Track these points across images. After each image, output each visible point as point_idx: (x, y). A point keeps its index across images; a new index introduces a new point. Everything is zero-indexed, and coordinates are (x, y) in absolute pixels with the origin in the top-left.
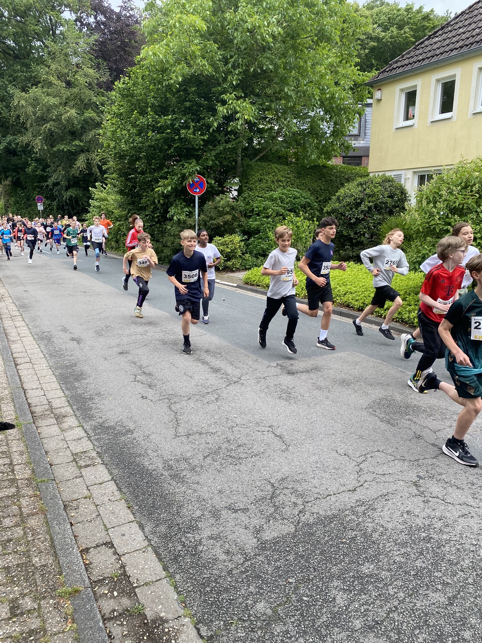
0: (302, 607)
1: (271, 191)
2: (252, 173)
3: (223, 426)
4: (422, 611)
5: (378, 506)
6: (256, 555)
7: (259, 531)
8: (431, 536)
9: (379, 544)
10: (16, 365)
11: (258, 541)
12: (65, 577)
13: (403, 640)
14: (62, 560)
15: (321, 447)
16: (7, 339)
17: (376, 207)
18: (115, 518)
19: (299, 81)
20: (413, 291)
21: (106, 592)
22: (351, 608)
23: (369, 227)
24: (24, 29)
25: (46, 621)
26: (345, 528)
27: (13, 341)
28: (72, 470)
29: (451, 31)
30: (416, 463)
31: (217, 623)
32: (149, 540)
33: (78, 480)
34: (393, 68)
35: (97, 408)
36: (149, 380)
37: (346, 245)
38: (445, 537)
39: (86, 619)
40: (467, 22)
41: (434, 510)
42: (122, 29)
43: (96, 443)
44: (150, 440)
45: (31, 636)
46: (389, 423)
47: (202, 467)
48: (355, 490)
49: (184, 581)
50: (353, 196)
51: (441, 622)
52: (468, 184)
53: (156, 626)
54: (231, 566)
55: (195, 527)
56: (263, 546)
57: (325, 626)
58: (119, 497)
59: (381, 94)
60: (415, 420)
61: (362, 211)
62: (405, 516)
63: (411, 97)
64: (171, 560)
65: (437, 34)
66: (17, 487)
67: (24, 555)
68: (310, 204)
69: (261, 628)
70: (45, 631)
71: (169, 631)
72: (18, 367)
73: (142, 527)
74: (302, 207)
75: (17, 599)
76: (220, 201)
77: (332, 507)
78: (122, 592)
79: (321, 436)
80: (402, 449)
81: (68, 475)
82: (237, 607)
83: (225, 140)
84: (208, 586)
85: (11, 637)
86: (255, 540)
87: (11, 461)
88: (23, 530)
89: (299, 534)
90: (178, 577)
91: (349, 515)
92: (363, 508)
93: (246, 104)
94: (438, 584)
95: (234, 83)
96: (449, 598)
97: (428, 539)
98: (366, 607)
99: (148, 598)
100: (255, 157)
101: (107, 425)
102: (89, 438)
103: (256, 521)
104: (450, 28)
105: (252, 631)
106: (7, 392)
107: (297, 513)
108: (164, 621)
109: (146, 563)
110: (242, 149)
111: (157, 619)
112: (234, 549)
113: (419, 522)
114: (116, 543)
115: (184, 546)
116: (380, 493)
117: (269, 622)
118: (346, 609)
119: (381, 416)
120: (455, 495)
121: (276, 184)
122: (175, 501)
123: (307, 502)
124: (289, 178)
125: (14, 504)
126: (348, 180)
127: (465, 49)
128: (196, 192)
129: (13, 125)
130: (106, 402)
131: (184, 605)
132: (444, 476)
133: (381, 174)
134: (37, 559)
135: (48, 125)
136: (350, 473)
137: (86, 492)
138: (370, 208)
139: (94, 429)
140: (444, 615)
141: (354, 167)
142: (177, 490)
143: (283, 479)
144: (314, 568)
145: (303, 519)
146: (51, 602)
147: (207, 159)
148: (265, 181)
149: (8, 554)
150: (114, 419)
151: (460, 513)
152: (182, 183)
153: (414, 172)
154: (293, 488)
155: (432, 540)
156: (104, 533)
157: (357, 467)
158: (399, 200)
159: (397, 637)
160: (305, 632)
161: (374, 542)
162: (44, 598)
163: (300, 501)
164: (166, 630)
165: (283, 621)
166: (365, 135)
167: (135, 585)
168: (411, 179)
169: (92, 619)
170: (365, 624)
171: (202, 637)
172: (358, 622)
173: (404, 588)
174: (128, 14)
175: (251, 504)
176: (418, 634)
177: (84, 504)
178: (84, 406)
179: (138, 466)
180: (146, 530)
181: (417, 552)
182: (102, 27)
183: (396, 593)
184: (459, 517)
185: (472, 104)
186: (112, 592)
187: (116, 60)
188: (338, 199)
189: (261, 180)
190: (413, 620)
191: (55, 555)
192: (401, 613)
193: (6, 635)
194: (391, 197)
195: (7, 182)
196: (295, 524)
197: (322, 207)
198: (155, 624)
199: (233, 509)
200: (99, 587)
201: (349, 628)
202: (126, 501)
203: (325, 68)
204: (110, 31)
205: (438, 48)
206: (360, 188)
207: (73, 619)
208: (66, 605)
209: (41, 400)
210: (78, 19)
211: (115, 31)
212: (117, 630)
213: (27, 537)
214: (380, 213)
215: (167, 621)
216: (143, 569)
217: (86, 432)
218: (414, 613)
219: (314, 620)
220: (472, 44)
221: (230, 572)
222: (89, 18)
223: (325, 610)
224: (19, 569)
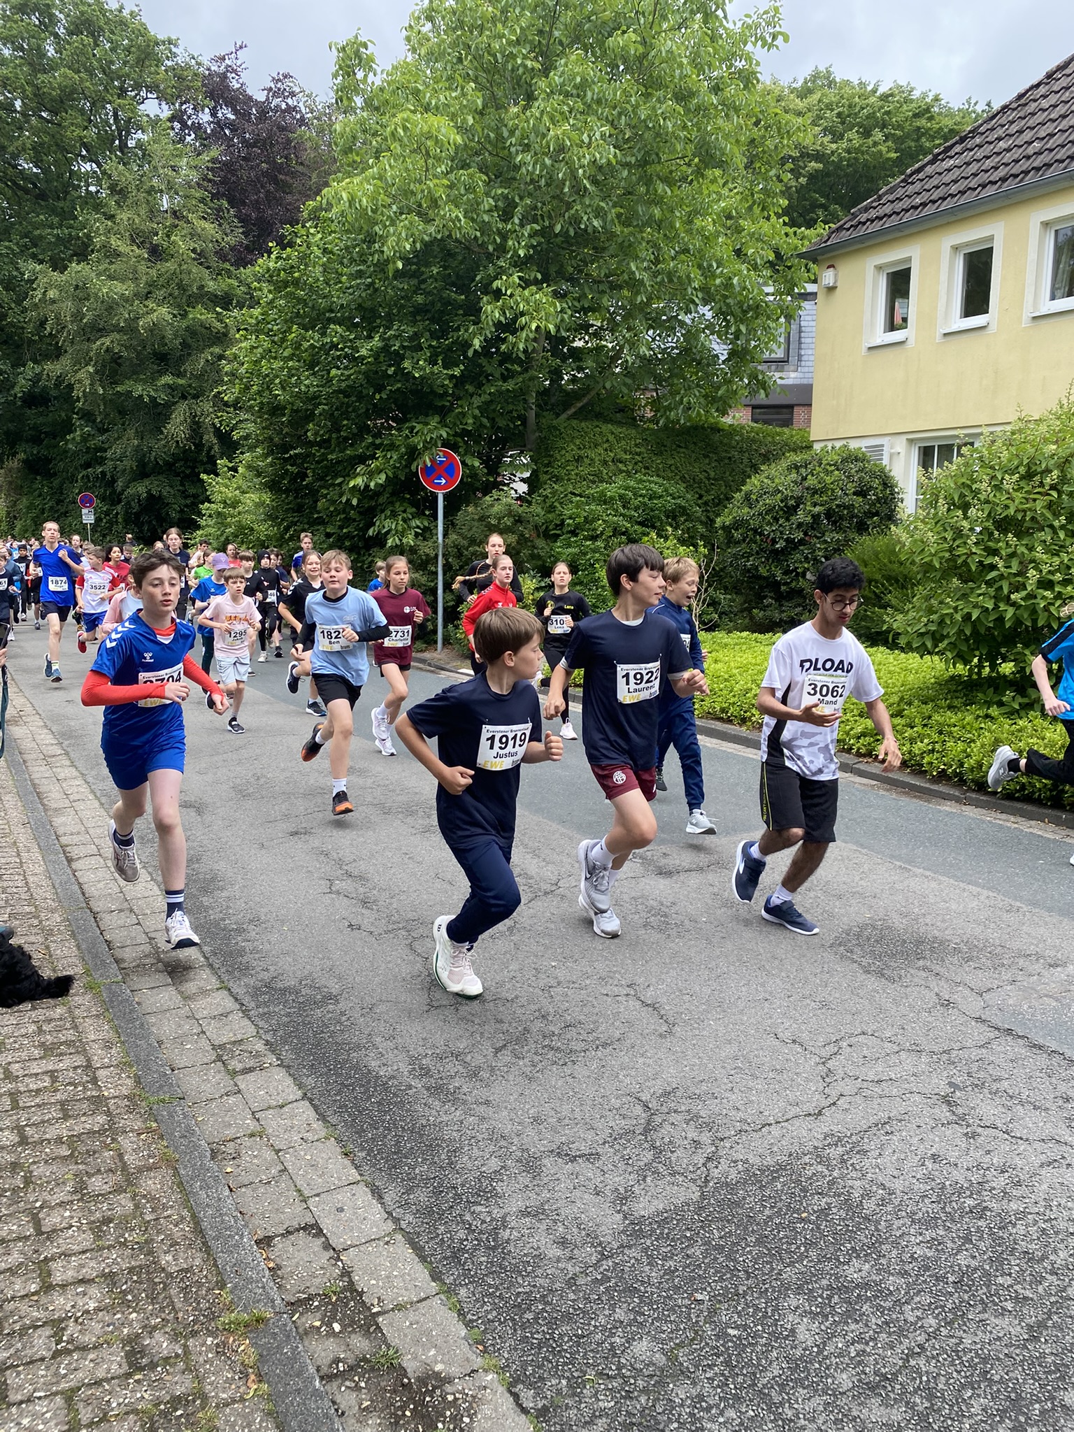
0: (728, 1349)
1: (602, 482)
2: (560, 444)
3: (529, 985)
4: (977, 1353)
5: (871, 1145)
6: (622, 1246)
7: (626, 1198)
8: (985, 1204)
9: (878, 1222)
10: (70, 861)
11: (625, 1218)
12: (231, 1292)
13: (939, 1410)
14: (222, 1258)
15: (742, 1028)
16: (43, 805)
17: (829, 514)
18: (320, 1176)
19: (659, 249)
20: (917, 696)
21: (318, 1324)
22: (830, 1348)
23: (815, 559)
24: (58, 136)
25: (204, 1378)
26: (804, 1190)
27: (56, 810)
28: (215, 1080)
29: (980, 146)
30: (945, 1057)
31: (554, 1382)
32: (396, 1221)
33: (232, 1100)
34: (860, 223)
35: (254, 951)
36: (362, 890)
37: (765, 597)
38: (1013, 1206)
39: (286, 1374)
40: (1014, 128)
41: (988, 1152)
42: (270, 137)
43: (261, 1024)
44: (376, 1016)
45: (176, 1410)
46: (883, 975)
47: (492, 1069)
48: (820, 1113)
49: (477, 1300)
50: (780, 491)
51: (1017, 1374)
52: (1034, 468)
53: (427, 1390)
54: (571, 1269)
55: (491, 1192)
56: (636, 1229)
57: (779, 1385)
58: (323, 1134)
59: (836, 275)
60: (937, 969)
61: (800, 525)
62: (929, 1164)
63: (899, 283)
64: (445, 1258)
65: (952, 153)
66: (108, 1113)
67: (141, 1249)
68: (684, 508)
69: (645, 1391)
70: (204, 1398)
71: (456, 1399)
72: (75, 865)
73: (378, 1194)
74: (668, 517)
75: (138, 1335)
76: (492, 506)
77: (775, 1149)
78: (350, 1325)
79: (741, 1004)
80: (913, 1028)
81: (208, 1089)
82: (592, 1351)
83: (502, 374)
84: (529, 1309)
85: (135, 1411)
86: (619, 1217)
87: (89, 1060)
88: (133, 1199)
89: (709, 1204)
90: (463, 1292)
91: (811, 1165)
92: (840, 1150)
93: (542, 296)
94: (1006, 1300)
95: (522, 253)
96: (1030, 1327)
97: (980, 1212)
98: (859, 1347)
99: (405, 1335)
100: (564, 411)
101: (280, 985)
102: (246, 1013)
103: (617, 1179)
104: (978, 140)
105: (629, 1395)
106: (57, 918)
107: (702, 1161)
108: (443, 1381)
109: (395, 1267)
110: (537, 392)
111: (428, 1377)
112: (575, 1235)
113: (959, 1176)
114: (327, 1225)
115: (470, 1230)
116: (873, 1120)
117: (661, 1379)
118: (820, 1352)
119: (865, 962)
120: (1030, 1123)
121: (613, 467)
122: (443, 1140)
123: (722, 1140)
124: (639, 454)
125: (107, 1147)
126: (767, 458)
127: (1011, 184)
128: (439, 486)
129: (31, 342)
130: (274, 937)
131: (481, 1348)
132: (1006, 1084)
133: (838, 444)
134: (169, 1258)
135: (107, 341)
136: (807, 1080)
137: (251, 1124)
138: (816, 517)
139: (255, 993)
140: (1021, 1361)
141: (778, 430)
142: (445, 1118)
143: (666, 1094)
144: (746, 1272)
145: (715, 1173)
146: (209, 1343)
147: (463, 414)
148: (587, 461)
149: (108, 1248)
150: (294, 973)
151: (1043, 1158)
152: (408, 465)
153: (911, 441)
154: (688, 1111)
155: (988, 1214)
156: (299, 1208)
157: (821, 1067)
158: (878, 500)
159: (927, 1404)
160: (737, 1398)
161: (867, 1219)
162: (194, 1334)
163: (705, 1138)
164: (450, 1398)
165: (689, 1378)
166: (799, 360)
167: (375, 1310)
168: (903, 454)
169: (299, 1374)
170: (860, 1381)
171: (525, 1411)
172: (844, 1376)
173: (936, 1308)
174: (284, 106)
175: (604, 1143)
176: (970, 1398)
177: (251, 1148)
178: (227, 945)
179: (356, 1068)
180: (387, 1199)
181: (959, 1237)
182: (227, 132)
183: (919, 1318)
184: (1042, 1166)
185: (1029, 298)
186: (329, 1325)
187: (257, 201)
188: (747, 498)
189: (579, 460)
190: (959, 1372)
191: (206, 1247)
192: (933, 1358)
193: (123, 1409)
194: (861, 493)
195: (14, 464)
196: (699, 1183)
197: (711, 515)
198: (426, 1387)
199: (567, 1155)
200: (301, 1314)
201: (829, 1389)
202: (339, 1140)
203: (714, 222)
204: (244, 141)
205: (955, 181)
206: (794, 476)
207: (259, 1375)
208: (242, 1348)
209: (133, 934)
210: (177, 117)
211: (256, 142)
212: (348, 1399)
213: (142, 1213)
214: (840, 529)
215: (449, 1380)
216: (388, 1277)
217: (236, 1000)
218: (960, 1358)
219: (754, 1374)
220: (1026, 173)
221: (571, 1282)
222: (200, 115)
223: (775, 1354)
224: (135, 1278)
